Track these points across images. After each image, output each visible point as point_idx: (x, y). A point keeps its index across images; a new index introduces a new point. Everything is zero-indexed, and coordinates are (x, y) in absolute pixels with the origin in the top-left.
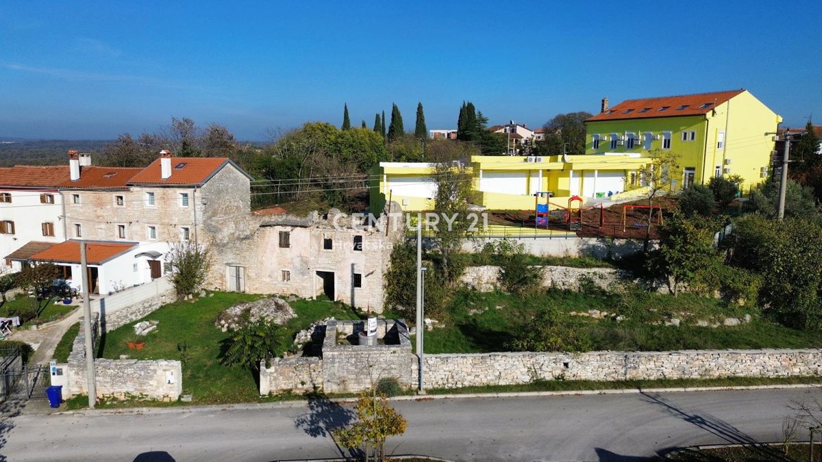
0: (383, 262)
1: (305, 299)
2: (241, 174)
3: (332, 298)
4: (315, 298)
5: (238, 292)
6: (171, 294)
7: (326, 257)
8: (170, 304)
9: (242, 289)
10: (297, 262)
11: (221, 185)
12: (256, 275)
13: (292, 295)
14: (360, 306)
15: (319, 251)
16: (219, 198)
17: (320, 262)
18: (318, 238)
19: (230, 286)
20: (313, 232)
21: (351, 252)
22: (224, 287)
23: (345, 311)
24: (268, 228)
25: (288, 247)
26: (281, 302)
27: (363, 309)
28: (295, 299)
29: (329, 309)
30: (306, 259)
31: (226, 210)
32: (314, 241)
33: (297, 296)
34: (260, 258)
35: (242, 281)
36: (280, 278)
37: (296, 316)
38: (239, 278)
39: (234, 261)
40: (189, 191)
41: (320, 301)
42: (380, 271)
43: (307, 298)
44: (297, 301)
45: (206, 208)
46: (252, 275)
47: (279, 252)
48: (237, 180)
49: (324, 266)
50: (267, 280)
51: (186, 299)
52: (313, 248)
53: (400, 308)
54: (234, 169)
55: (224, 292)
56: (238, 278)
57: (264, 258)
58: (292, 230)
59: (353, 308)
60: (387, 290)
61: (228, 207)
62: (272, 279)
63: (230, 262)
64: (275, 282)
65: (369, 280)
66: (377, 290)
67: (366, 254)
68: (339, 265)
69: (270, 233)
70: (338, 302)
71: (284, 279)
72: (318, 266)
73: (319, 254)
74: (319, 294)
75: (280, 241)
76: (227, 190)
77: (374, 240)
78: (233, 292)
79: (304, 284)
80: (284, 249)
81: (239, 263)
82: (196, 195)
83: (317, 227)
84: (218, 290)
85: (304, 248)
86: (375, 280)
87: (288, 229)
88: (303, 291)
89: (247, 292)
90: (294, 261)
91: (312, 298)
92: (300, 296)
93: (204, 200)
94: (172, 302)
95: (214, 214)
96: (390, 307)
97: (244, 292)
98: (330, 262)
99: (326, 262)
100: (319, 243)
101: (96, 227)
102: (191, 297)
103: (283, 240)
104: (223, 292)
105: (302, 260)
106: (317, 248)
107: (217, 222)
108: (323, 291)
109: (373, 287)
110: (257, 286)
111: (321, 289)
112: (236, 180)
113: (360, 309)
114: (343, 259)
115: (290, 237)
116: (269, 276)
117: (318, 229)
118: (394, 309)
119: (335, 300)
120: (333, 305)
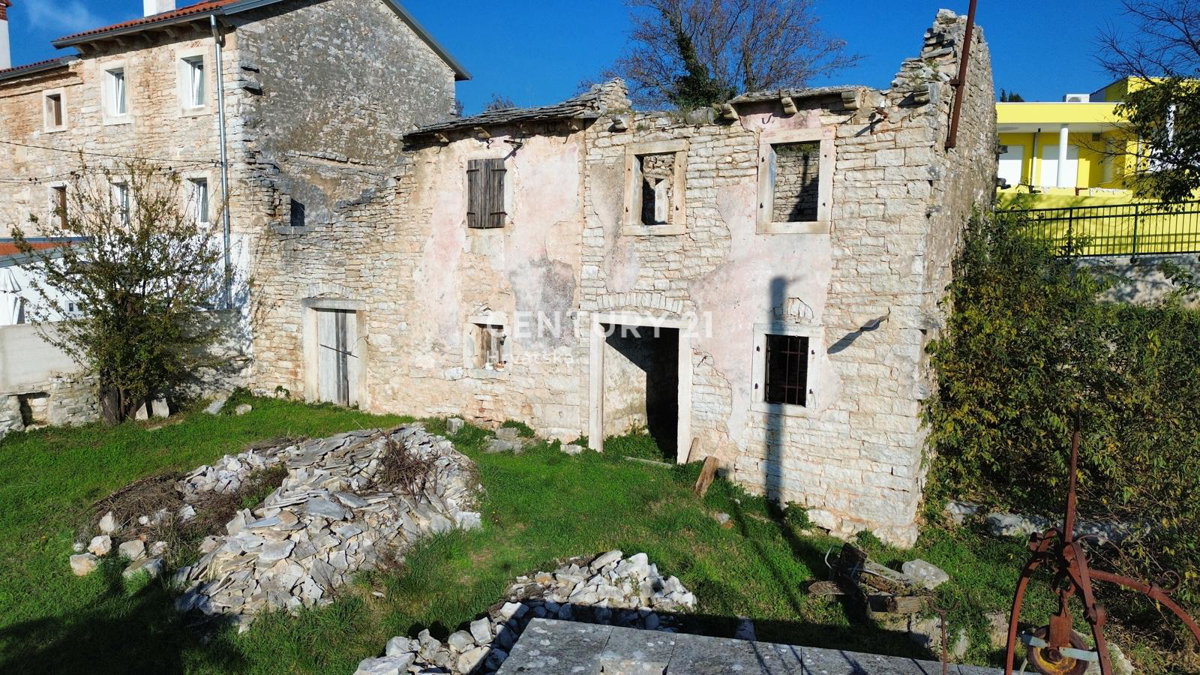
0: (929, 279)
1: (557, 443)
2: (421, 44)
3: (670, 450)
4: (595, 445)
5: (342, 404)
6: (72, 394)
7: (645, 262)
8: (67, 430)
9: (353, 397)
10: (531, 283)
11: (333, 51)
12: (394, 341)
13: (509, 424)
14: (799, 499)
15: (617, 236)
16: (323, 91)
17: (618, 284)
18: (612, 176)
19: (317, 383)
20: (595, 155)
21: (762, 230)
22: (301, 387)
23: (724, 518)
24: (430, 152)
25: (499, 225)
26: (417, 446)
27: (812, 516)
28: (516, 443)
29: (646, 499)
30: (563, 272)
31: (352, 140)
32: (597, 192)
33: (525, 431)
34: (405, 273)
35: (353, 364)
36: (470, 355)
37: (471, 520)
38: (346, 354)
39: (324, 289)
40: (205, 46)
41: (616, 460)
42: (915, 323)
43: (565, 440)
44: (527, 451)
45: (259, 109)
46: (380, 339)
47: (466, 245)
48: (405, 59)
49: (634, 299)
50: (428, 361)
51: (142, 415)
52: (592, 222)
53: (1016, 525)
54: (395, 20)
55: (299, 405)
56: (343, 354)
57: (417, 276)
58: (513, 154)
59: (771, 503)
60: (939, 429)
61: (363, 132)
62: (442, 360)
63: (315, 293)
64: (453, 372)
65: (852, 370)
66: (892, 422)
67: (837, 235)
68: (699, 297)
69: (438, 171)
70: (691, 471)
71: (484, 359)
72: (610, 301)
73: (615, 250)
74: (620, 429)
75: (471, 202)
76: (360, 76)
77: (885, 157)
78: (328, 405)
79: (558, 384)
80: (485, 233)
81: (342, 298)
82: (224, 55)
83: (614, 130)
84: (282, 395)
85: (559, 224)
86: (882, 370)
87: (499, 147)
88: (552, 413)
89: (366, 406)
90: (521, 283)
91: (583, 441)
92: (540, 432)
93: (251, 78)
94: (78, 421)
95: (301, 138)
96: (955, 513)
97: (357, 407)
98: (661, 284)
99: (644, 284)
100: (620, 199)
101: (17, 197)
102: (161, 409)
103: (480, 198)
104: (295, 402)
105: (549, 279)
106: (608, 222)
107: (314, 171)
108: (640, 420)
109: (870, 404)
110: (395, 383)
111: (631, 409)
112: (398, 55)
113: (798, 513)
114: (724, 266)
115: (508, 179)
116: (435, 345)
117: (618, 138)
118: (982, 529)
119: (681, 459)
120: (669, 479)
